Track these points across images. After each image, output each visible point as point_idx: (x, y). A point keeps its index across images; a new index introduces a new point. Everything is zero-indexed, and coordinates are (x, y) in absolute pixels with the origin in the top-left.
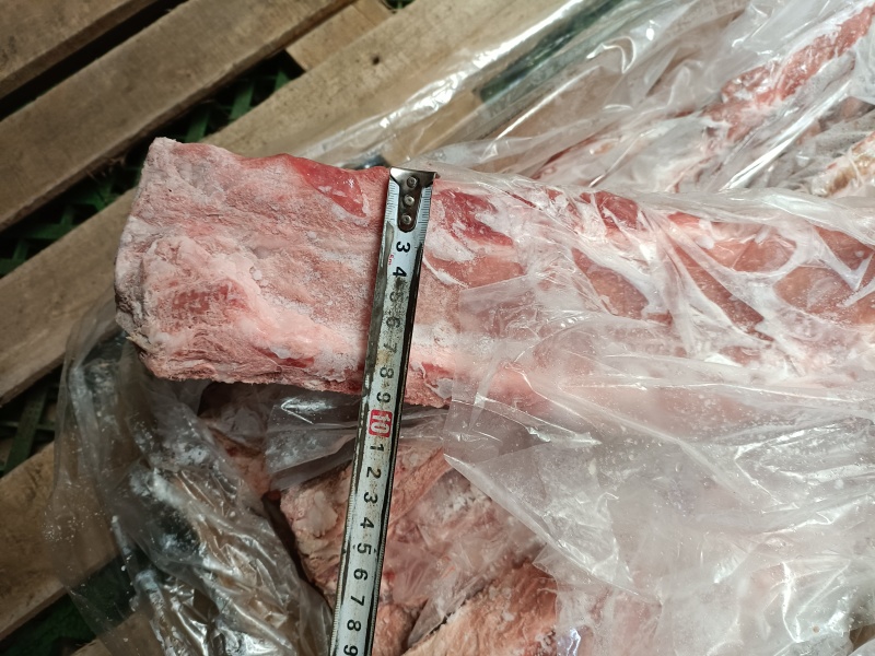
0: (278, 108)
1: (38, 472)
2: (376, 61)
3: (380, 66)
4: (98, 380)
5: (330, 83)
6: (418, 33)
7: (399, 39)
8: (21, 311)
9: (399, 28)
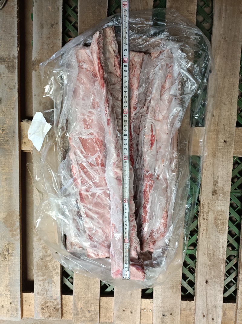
0: (232, 113)
1: (192, 15)
2: (225, 141)
3: (223, 141)
4: (195, 36)
5: (228, 128)
6: (223, 155)
7: (226, 150)
8: (231, 30)
9: (229, 152)
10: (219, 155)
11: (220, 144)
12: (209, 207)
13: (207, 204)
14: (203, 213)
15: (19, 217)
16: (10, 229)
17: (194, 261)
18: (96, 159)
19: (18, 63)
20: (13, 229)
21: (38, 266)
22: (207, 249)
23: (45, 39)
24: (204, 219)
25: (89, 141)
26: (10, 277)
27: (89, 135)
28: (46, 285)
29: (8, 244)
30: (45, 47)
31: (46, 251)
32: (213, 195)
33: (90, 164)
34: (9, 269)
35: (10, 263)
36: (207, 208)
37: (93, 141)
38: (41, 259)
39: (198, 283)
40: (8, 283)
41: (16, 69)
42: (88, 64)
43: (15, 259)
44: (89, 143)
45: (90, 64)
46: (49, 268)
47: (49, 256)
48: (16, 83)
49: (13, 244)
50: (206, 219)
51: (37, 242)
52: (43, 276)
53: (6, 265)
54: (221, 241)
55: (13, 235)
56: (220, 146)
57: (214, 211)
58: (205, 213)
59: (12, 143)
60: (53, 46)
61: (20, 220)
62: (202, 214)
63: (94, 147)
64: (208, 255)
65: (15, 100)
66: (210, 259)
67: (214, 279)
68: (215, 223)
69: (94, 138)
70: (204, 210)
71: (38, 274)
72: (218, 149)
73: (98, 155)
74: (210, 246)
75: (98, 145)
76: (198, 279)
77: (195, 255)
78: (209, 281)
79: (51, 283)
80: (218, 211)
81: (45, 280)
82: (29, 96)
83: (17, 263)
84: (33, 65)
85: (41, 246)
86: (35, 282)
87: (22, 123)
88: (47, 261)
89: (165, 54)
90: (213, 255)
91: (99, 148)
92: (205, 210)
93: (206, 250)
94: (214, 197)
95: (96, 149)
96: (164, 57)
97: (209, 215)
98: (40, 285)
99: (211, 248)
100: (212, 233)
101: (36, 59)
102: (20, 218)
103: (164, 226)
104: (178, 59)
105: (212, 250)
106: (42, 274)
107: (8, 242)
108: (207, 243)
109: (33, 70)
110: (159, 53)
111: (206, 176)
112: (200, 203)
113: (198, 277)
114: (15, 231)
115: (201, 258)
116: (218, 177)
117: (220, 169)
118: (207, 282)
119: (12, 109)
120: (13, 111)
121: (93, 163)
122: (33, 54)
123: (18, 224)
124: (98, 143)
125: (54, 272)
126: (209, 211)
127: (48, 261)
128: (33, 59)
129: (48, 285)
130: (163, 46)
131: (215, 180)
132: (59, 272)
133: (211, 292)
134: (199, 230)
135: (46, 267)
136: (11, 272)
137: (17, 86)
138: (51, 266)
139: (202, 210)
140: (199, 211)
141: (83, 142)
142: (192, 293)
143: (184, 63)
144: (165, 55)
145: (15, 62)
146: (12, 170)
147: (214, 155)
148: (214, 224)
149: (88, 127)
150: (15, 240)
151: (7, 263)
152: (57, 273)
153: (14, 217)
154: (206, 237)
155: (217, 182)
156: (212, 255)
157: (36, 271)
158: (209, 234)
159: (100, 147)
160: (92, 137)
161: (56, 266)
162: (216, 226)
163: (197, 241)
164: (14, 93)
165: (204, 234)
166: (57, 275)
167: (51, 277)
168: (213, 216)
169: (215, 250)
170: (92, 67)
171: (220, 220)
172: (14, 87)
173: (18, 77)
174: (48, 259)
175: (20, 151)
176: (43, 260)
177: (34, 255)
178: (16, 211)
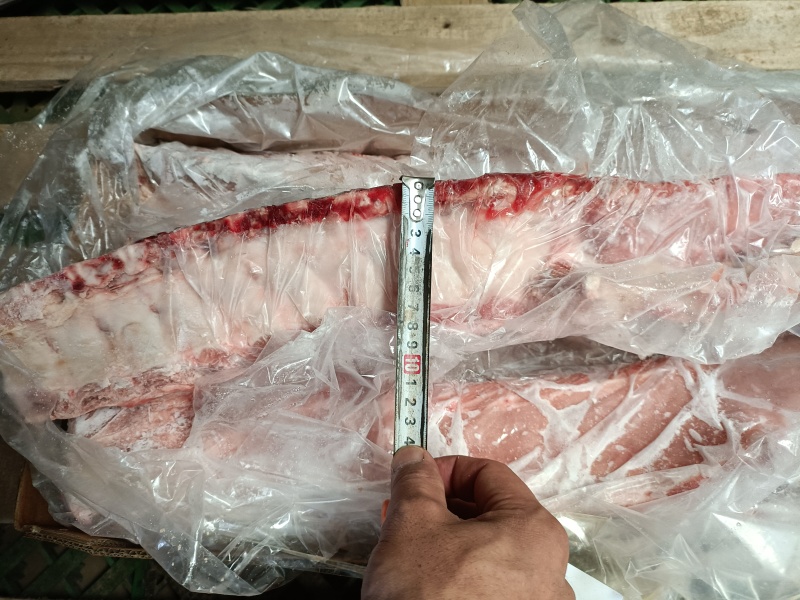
10: (489, 36)
11: (454, 37)
18: (558, 404)
25: (479, 436)
27: (450, 435)
33: (583, 431)
37: (478, 418)
42: (138, 434)
44: (489, 439)
45: (141, 423)
54: (772, 13)
56: (463, 36)
63: (508, 417)
68: (716, 32)
69: (464, 417)
72: (470, 41)
73: (537, 396)
75: (496, 397)
91: (504, 394)
95: (513, 406)
100: (752, 37)
108: (791, 48)
121: (580, 417)
124: (483, 396)
148: (722, 34)
154: (771, 52)
158: (760, 44)
159: (501, 391)
160: (460, 424)
162: (724, 29)
165: (764, 59)
171: (702, 20)
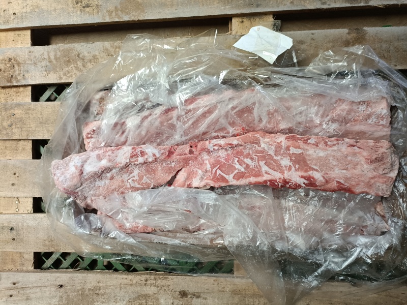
10: (236, 300)
11: (252, 300)
12: (163, 287)
13: (167, 284)
14: (155, 279)
15: (136, 19)
16: (119, 7)
17: (88, 267)
18: (224, 129)
19: (360, 6)
20: (119, 12)
21: (68, 50)
22: (106, 286)
23: (396, 44)
24: (146, 280)
25: (250, 117)
26: (51, 11)
27: (259, 118)
28: (44, 64)
29: (97, 5)
30: (384, 46)
31: (90, 61)
32: (180, 292)
33: (218, 120)
34: (63, 8)
35: (71, 9)
36: (162, 284)
38: (79, 54)
39: (58, 275)
40: (42, 9)
41: (351, 4)
43: (77, 16)
44: (247, 117)
46: (67, 66)
47: (84, 66)
48: (329, 5)
49: (98, 12)
50: (146, 284)
51: (102, 48)
52: (56, 59)
53: (68, 4)
55: (110, 13)
56: (248, 301)
57: (158, 293)
58: (155, 281)
59: (241, 3)
60: (386, 57)
61: (132, 21)
62: (152, 277)
64: (97, 286)
65: (304, 6)
66: (93, 290)
67: (65, 296)
68: (141, 296)
69: (254, 124)
70: (159, 280)
71: (58, 52)
72: (245, 297)
74: (110, 290)
76: (64, 274)
77: (97, 268)
78: (62, 289)
79: (46, 71)
80: (158, 299)
81: (50, 62)
82: (309, 26)
83: (71, 20)
84: (357, 29)
85: (97, 54)
86: (46, 47)
87: (271, 16)
88: (76, 62)
89: (382, 225)
90: (98, 294)
92: (159, 282)
93: (104, 285)
94: (178, 293)
96: (377, 223)
97: (152, 287)
98: (43, 54)
99: (107, 291)
100: (128, 292)
101: (367, 34)
102: (134, 21)
103: (133, 229)
104: (375, 243)
105: (105, 293)
106: (58, 56)
107: (100, 6)
108: (114, 286)
109: (350, 29)
110: (382, 214)
111: (206, 281)
112: (169, 274)
113: (67, 274)
114: (116, 15)
115: (92, 279)
116: (205, 299)
117: (216, 301)
118: (61, 286)
119: (292, 2)
120: (288, 4)
121: (218, 124)
122: (374, 28)
123: (126, 18)
125: (62, 73)
126: (158, 287)
127: (77, 64)
128: (365, 28)
129: (44, 65)
130: (395, 222)
131: (201, 295)
132: (63, 81)
133: (48, 293)
134: (130, 273)
135: (68, 62)
136: (57, 11)
137: (325, 7)
138: (70, 68)
139: (159, 277)
140: (158, 273)
141: (248, 110)
142: (45, 266)
143: (370, 253)
144: (380, 225)
145: (360, 2)
146: (203, 5)
147: (235, 292)
148: (140, 294)
149: (271, 116)
150: (103, 16)
151: (71, 6)
152: (61, 78)
153: (136, 12)
154: (122, 283)
155: (198, 297)
156: (97, 292)
157: (61, 49)
158: (126, 288)
160: (256, 122)
161: (71, 76)
162: (138, 297)
163: (116, 270)
164: (315, 4)
165: (126, 281)
166: (58, 78)
167: (54, 70)
168: (151, 293)
169: (105, 296)
170: (361, 118)
171: (146, 303)
172: (324, 3)
173: (339, 8)
174: (80, 64)
175: (231, 16)
176: (77, 57)
177: (83, 44)
178: (144, 15)
